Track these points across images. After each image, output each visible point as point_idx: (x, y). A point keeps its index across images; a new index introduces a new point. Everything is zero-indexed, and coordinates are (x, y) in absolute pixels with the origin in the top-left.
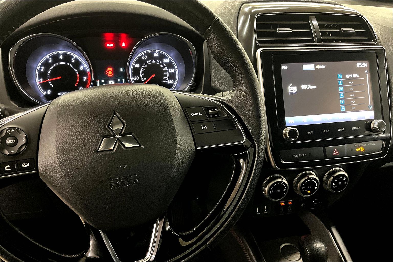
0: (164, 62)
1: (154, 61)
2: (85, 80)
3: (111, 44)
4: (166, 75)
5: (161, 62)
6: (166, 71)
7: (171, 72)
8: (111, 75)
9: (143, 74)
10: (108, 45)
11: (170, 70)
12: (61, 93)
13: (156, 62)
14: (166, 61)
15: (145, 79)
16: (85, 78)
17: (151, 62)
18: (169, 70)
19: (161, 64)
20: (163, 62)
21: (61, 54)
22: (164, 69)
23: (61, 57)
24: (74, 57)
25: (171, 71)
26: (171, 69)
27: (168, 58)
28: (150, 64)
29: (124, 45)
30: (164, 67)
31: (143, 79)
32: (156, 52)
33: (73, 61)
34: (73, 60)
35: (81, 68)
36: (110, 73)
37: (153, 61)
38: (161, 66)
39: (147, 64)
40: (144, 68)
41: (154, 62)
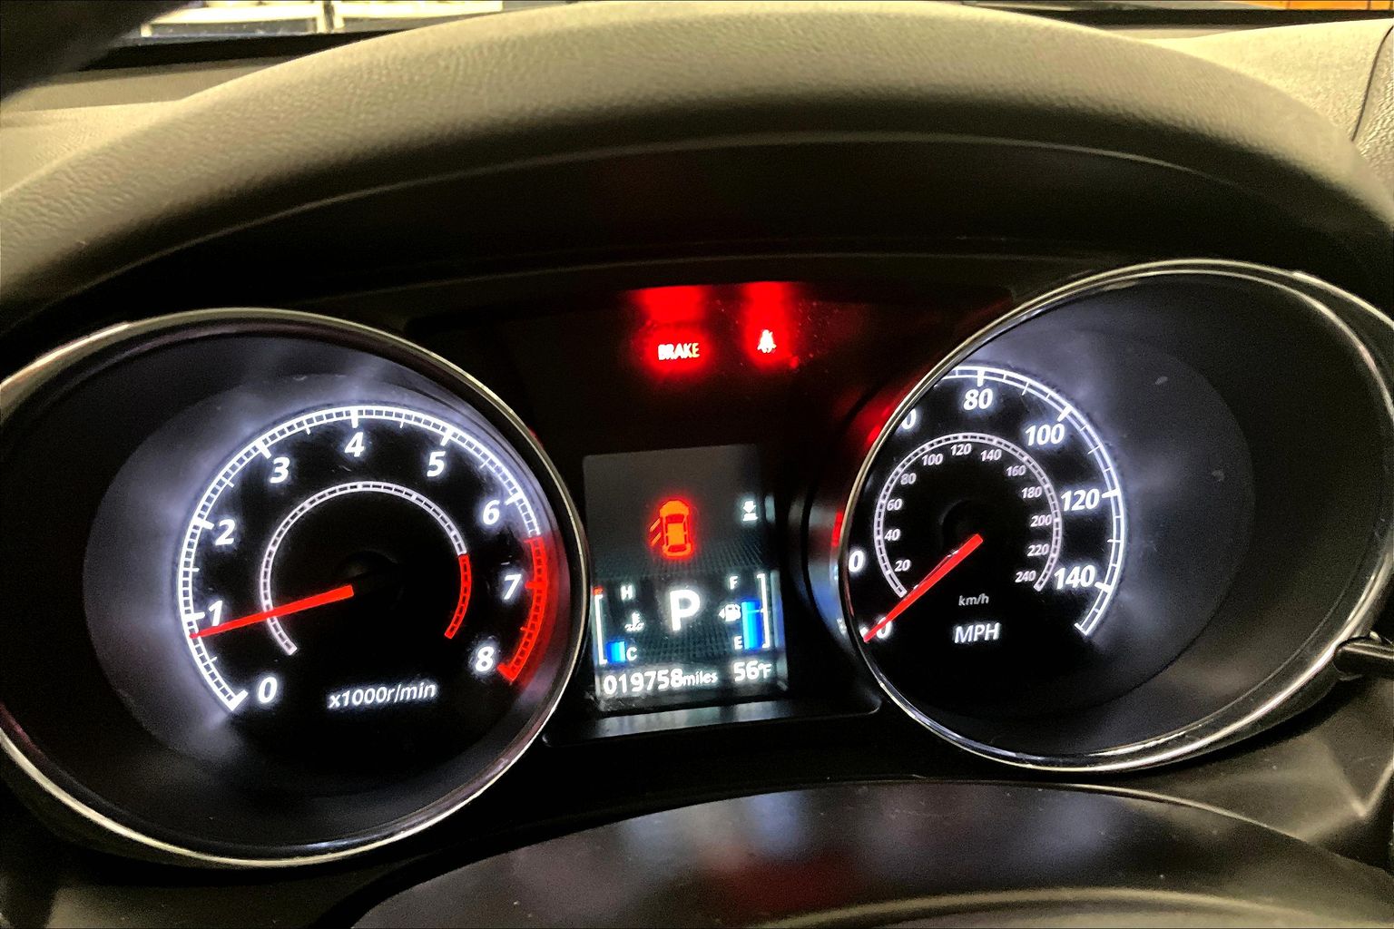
0: (1031, 443)
1: (961, 443)
2: (508, 595)
3: (687, 347)
4: (1044, 535)
5: (1011, 448)
6: (1041, 505)
7: (1077, 507)
8: (681, 548)
9: (894, 535)
10: (666, 352)
11: (1075, 499)
12: (346, 694)
13: (978, 448)
14: (1044, 435)
15: (905, 565)
16: (513, 582)
17: (945, 450)
18: (1067, 496)
19: (1008, 459)
20: (1024, 448)
21: (355, 425)
22: (1029, 493)
23: (356, 447)
24: (443, 443)
25: (1084, 500)
26: (1081, 492)
27: (1060, 419)
28: (938, 460)
29: (767, 343)
30: (1029, 480)
31: (893, 565)
32: (980, 383)
33: (434, 468)
34: (436, 465)
35: (490, 515)
36: (676, 534)
37: (961, 439)
38: (1012, 471)
39: (917, 467)
40: (899, 491)
41: (966, 450)
